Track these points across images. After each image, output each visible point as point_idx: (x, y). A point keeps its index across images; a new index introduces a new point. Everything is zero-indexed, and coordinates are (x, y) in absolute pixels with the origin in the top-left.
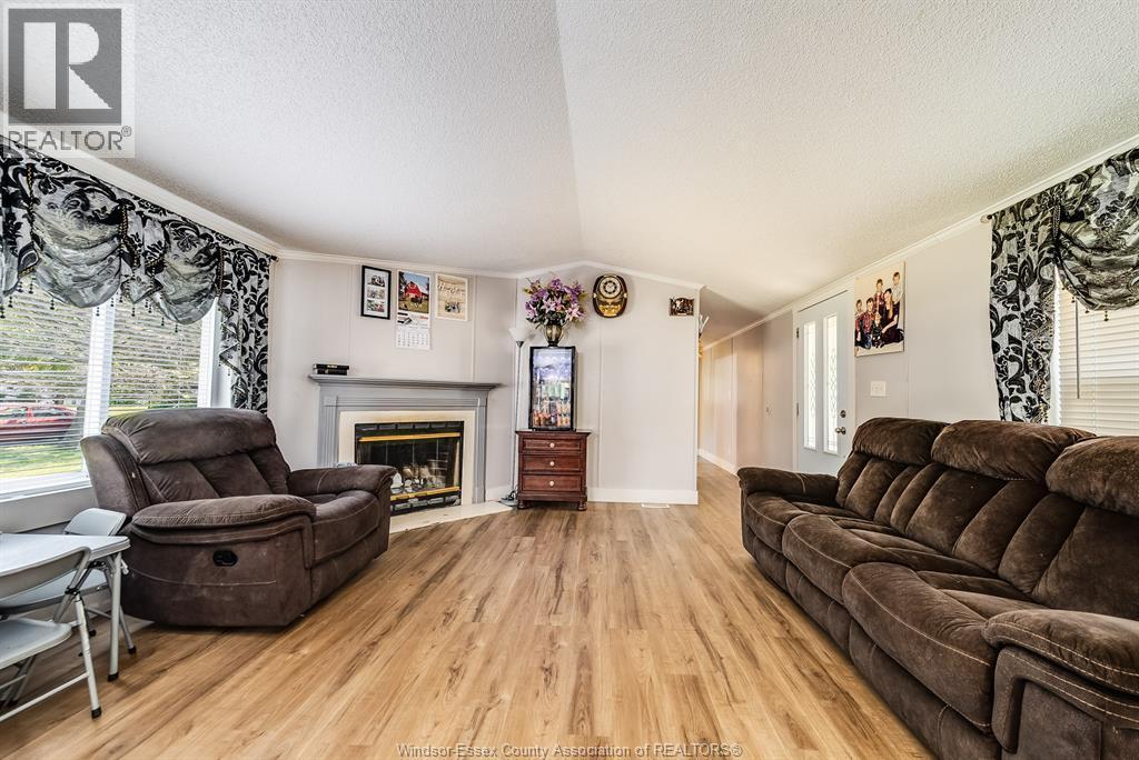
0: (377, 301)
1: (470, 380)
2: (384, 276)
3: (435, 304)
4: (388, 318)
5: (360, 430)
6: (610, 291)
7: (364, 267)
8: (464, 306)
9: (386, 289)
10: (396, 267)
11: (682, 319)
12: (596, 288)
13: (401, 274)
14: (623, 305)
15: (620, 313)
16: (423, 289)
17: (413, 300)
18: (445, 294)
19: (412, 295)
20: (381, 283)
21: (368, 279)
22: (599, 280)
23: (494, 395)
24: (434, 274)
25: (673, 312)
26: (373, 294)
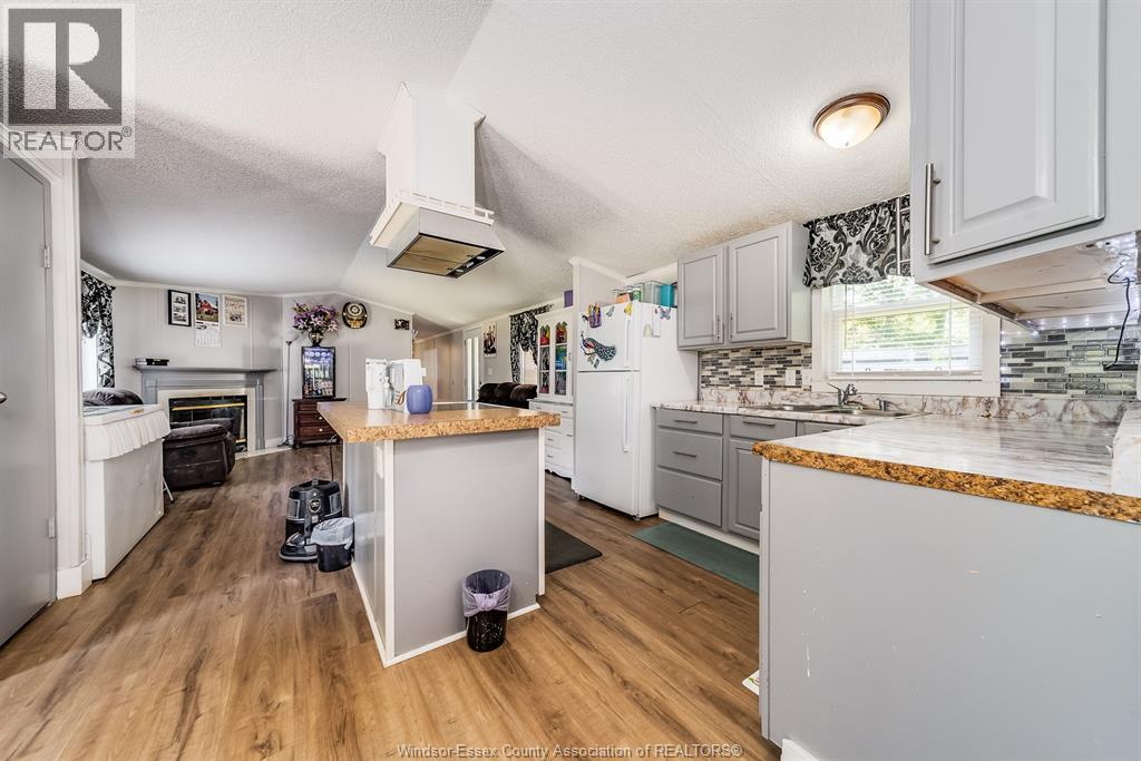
0: (180, 314)
1: (251, 368)
2: (185, 297)
3: (223, 316)
4: (190, 325)
5: (172, 402)
6: (355, 313)
7: (170, 292)
8: (245, 317)
9: (186, 306)
10: (194, 291)
11: (402, 331)
12: (345, 309)
13: (197, 295)
14: (364, 321)
15: (362, 326)
16: (213, 306)
17: (207, 313)
18: (230, 308)
19: (206, 310)
20: (183, 301)
21: (173, 299)
22: (347, 304)
23: (268, 377)
24: (221, 295)
25: (397, 327)
26: (178, 309)
